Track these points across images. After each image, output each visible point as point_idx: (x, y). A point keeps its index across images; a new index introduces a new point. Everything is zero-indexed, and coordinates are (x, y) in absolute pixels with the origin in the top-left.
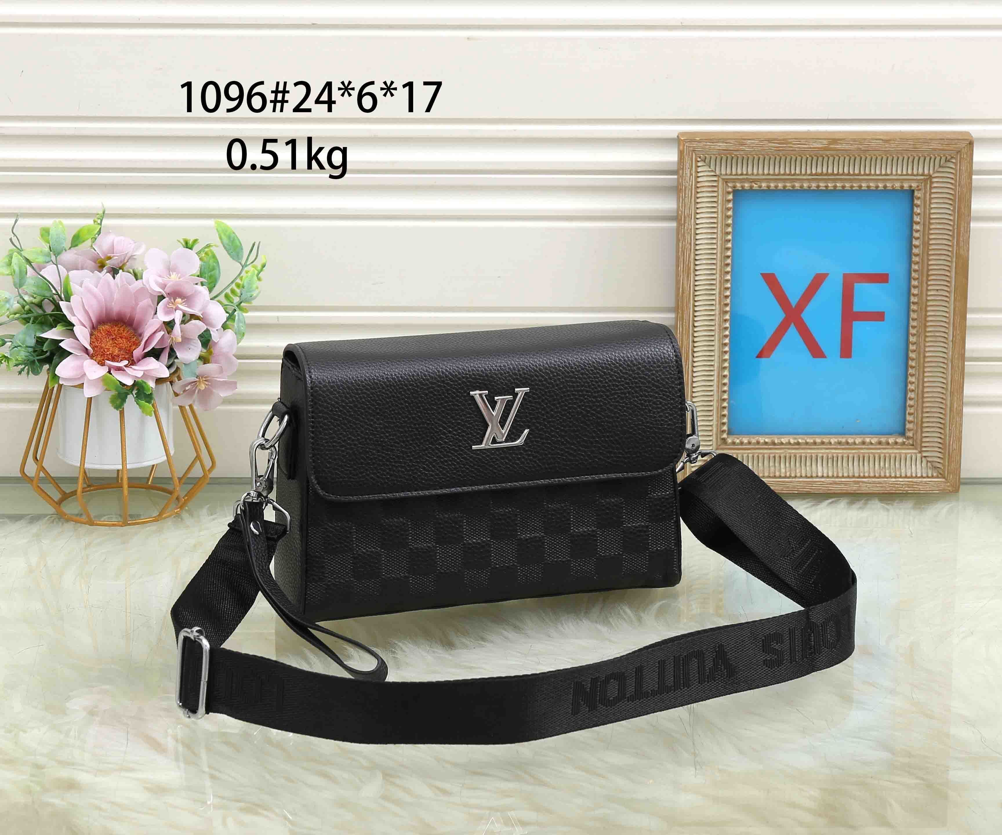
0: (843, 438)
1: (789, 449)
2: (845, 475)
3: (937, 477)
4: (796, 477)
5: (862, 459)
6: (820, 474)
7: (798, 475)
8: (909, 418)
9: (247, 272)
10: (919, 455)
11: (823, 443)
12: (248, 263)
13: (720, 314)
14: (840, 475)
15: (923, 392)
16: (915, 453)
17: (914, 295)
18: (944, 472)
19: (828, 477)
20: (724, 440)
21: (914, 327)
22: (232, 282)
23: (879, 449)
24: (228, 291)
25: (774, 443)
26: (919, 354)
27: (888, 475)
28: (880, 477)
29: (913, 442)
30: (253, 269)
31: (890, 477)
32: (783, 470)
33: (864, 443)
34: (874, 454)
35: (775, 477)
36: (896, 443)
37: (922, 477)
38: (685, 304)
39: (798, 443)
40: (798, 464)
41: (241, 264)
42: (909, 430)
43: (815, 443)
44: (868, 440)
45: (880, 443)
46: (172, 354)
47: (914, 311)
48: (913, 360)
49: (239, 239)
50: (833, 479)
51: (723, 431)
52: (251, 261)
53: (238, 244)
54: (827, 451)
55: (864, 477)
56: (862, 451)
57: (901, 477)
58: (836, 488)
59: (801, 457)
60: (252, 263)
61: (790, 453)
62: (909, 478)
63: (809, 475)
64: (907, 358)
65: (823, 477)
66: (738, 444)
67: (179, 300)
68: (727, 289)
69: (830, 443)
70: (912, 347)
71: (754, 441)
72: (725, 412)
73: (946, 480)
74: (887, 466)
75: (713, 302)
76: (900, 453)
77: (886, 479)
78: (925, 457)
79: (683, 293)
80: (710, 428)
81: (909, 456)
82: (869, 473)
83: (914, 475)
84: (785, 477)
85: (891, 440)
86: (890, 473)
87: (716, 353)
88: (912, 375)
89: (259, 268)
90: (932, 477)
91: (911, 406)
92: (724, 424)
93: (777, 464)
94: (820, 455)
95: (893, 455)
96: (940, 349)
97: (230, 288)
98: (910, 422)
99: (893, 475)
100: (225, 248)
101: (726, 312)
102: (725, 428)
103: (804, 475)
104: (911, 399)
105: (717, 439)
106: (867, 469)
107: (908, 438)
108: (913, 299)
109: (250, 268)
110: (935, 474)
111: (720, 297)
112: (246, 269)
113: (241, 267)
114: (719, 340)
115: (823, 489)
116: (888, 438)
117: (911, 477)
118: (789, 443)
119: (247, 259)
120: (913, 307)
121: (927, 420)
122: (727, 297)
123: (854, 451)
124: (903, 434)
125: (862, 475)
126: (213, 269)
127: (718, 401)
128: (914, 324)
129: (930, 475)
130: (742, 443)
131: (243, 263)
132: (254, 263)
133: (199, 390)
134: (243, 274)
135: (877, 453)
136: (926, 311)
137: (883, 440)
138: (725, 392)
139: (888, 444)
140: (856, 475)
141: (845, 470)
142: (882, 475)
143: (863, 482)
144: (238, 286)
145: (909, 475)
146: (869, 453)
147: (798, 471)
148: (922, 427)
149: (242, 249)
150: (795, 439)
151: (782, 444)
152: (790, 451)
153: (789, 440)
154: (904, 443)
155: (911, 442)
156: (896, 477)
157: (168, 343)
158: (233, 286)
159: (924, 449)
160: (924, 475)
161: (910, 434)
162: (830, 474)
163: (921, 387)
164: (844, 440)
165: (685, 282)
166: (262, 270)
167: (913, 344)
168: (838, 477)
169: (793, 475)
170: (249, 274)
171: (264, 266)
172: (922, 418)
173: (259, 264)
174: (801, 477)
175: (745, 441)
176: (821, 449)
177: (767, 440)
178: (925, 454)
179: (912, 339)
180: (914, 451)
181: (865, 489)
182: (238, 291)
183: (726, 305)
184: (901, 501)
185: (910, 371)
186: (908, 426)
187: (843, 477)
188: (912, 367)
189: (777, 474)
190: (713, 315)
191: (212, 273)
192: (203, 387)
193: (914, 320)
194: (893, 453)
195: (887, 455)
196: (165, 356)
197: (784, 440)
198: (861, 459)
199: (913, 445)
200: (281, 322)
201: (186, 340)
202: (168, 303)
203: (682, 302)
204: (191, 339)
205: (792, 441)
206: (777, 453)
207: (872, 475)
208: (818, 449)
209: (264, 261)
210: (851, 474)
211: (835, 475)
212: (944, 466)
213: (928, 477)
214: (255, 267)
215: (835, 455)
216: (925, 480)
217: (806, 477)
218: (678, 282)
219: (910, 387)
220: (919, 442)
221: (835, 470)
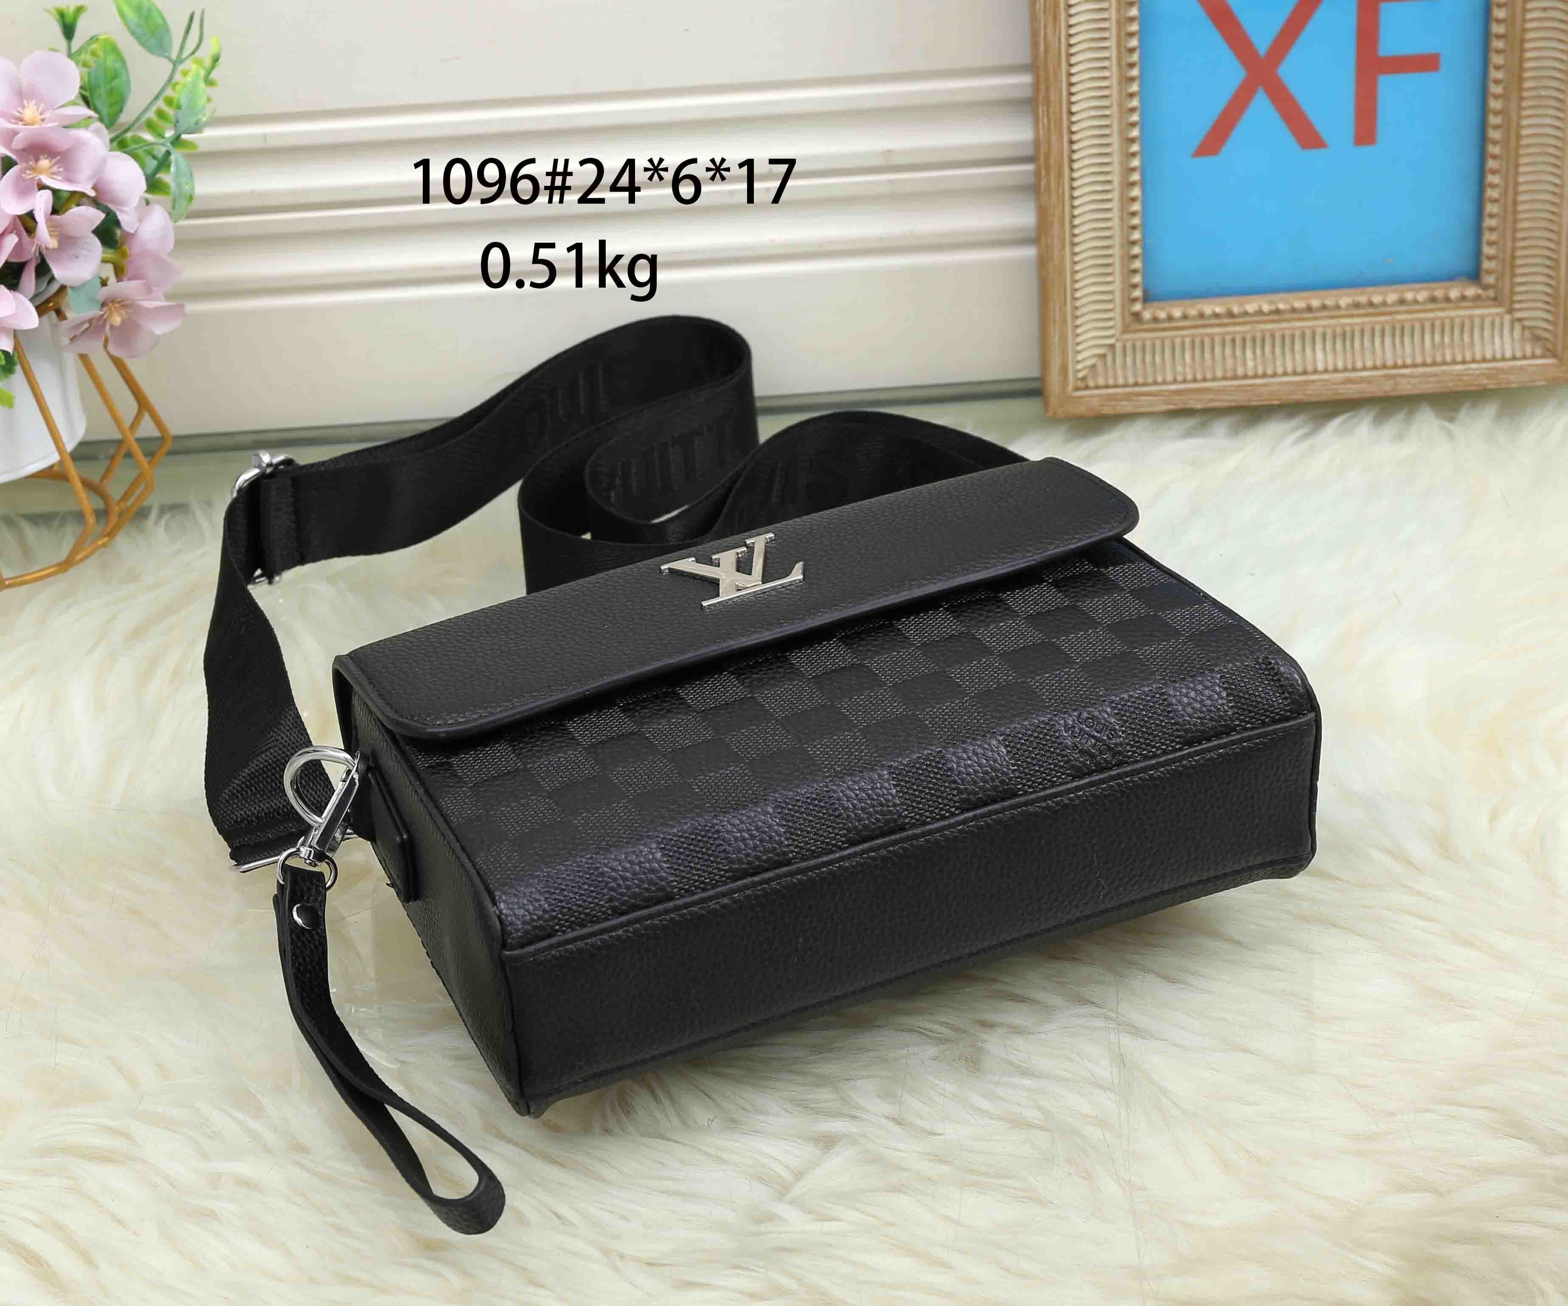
0: (1361, 294)
1: (1258, 322)
2: (1369, 364)
3: (1543, 356)
4: (1274, 375)
5: (1399, 331)
6: (1320, 366)
7: (1280, 370)
8: (1487, 250)
9: (185, 74)
10: (1507, 318)
11: (1324, 307)
12: (184, 56)
13: (1119, 84)
14: (1359, 365)
15: (1515, 203)
16: (1500, 315)
17: (1498, 21)
18: (1555, 344)
19: (1336, 370)
20: (1137, 316)
21: (1497, 82)
22: (157, 97)
23: (1432, 310)
24: (151, 114)
25: (1231, 315)
26: (1508, 131)
27: (1448, 358)
28: (1434, 364)
29: (1496, 293)
30: (194, 67)
31: (1454, 362)
32: (1250, 364)
33: (1402, 302)
34: (1422, 322)
35: (1235, 377)
36: (1463, 298)
37: (1514, 358)
38: (1051, 73)
39: (1278, 312)
40: (1278, 350)
41: (169, 58)
42: (1489, 272)
43: (1309, 309)
44: (1409, 296)
45: (1433, 300)
46: (43, 270)
47: (1498, 52)
48: (1495, 143)
49: (160, 13)
50: (1346, 375)
51: (1134, 300)
52: (190, 51)
53: (160, 21)
54: (1333, 322)
55: (1405, 366)
56: (1398, 317)
57: (1474, 361)
58: (1351, 391)
59: (1283, 337)
60: (193, 53)
61: (1263, 331)
62: (1490, 361)
63: (1299, 369)
64: (1484, 139)
65: (1326, 371)
66: (1163, 321)
67: (44, 163)
68: (1131, 35)
69: (1338, 307)
70: (1493, 120)
71: (1193, 312)
72: (1137, 264)
73: (1561, 360)
74: (1447, 340)
75: (1106, 64)
76: (1471, 318)
77: (1445, 368)
78: (1519, 320)
79: (1046, 51)
80: (1108, 297)
81: (1488, 321)
82: (1414, 358)
83: (1498, 356)
84: (1256, 376)
85: (1454, 294)
86: (1454, 355)
87: (1116, 159)
88: (1494, 172)
89: (208, 63)
90: (1534, 356)
91: (1492, 229)
92: (1135, 286)
93: (1238, 353)
94: (1319, 331)
95: (1457, 322)
96: (1548, 121)
97: (154, 108)
98: (1490, 258)
99: (1459, 358)
100: (133, 33)
101: (1132, 79)
102: (1138, 293)
103: (1290, 369)
104: (1491, 216)
105: (1123, 314)
106: (1409, 351)
107: (1486, 287)
108: (1497, 29)
109: (191, 66)
110: (1538, 352)
111: (1119, 52)
112: (181, 67)
113: (171, 66)
114: (1121, 133)
115: (1326, 394)
116: (1448, 288)
117: (1494, 359)
118: (1260, 312)
119: (182, 48)
120: (1498, 44)
121: (1525, 252)
122: (1132, 51)
123: (1383, 319)
124: (1475, 276)
125: (1400, 362)
126: (116, 75)
127: (1122, 246)
128: (1499, 75)
129: (1528, 353)
130: (1170, 318)
131: (174, 56)
132: (196, 54)
133: (112, 327)
134: (178, 77)
135: (1428, 319)
136: (1523, 51)
137: (1439, 293)
138: (1134, 228)
139: (1448, 299)
140: (1390, 363)
141: (1368, 355)
142: (1439, 359)
143: (1403, 376)
144: (169, 102)
145: (1488, 356)
146: (1412, 320)
147: (1279, 363)
148: (1513, 267)
149: (168, 30)
150: (1271, 302)
151: (1246, 314)
152: (1262, 326)
153: (1260, 307)
154: (1478, 298)
155: (1491, 293)
156: (1464, 362)
157: (31, 252)
158: (161, 104)
159: (1517, 306)
160: (1518, 354)
161: (1490, 280)
162: (1340, 365)
163: (1511, 192)
164: (1363, 299)
165: (1049, 31)
166: (213, 66)
167: (1497, 113)
168: (1354, 369)
169: (1269, 371)
170: (189, 78)
171: (216, 60)
172: (1514, 249)
173: (206, 54)
174: (1285, 374)
175: (1177, 313)
176: (1322, 318)
177: (1218, 310)
178: (1518, 315)
179: (1494, 104)
180: (1499, 310)
181: (1406, 388)
182: (170, 112)
183: (1132, 65)
184: (1474, 405)
185: (1491, 164)
186: (1486, 265)
187: (1365, 369)
188: (1494, 157)
189: (1240, 372)
190: (1107, 87)
191: (116, 82)
192: (117, 320)
193: (1498, 68)
194: (1457, 317)
195: (1447, 322)
196: (29, 278)
197: (1251, 308)
198: (1398, 333)
199: (1495, 299)
200: (272, 143)
201: (67, 241)
202: (23, 171)
203: (1046, 70)
204: (80, 238)
205: (1266, 308)
206: (1238, 332)
207: (1419, 360)
208: (1315, 319)
209: (214, 50)
210: (1379, 363)
211: (1350, 366)
212: (1555, 335)
213: (1524, 357)
214: (199, 62)
215: (1348, 329)
216: (1519, 363)
217: (1295, 373)
218: (1034, 33)
219: (1491, 193)
220: (1507, 291)
221: (1349, 355)
